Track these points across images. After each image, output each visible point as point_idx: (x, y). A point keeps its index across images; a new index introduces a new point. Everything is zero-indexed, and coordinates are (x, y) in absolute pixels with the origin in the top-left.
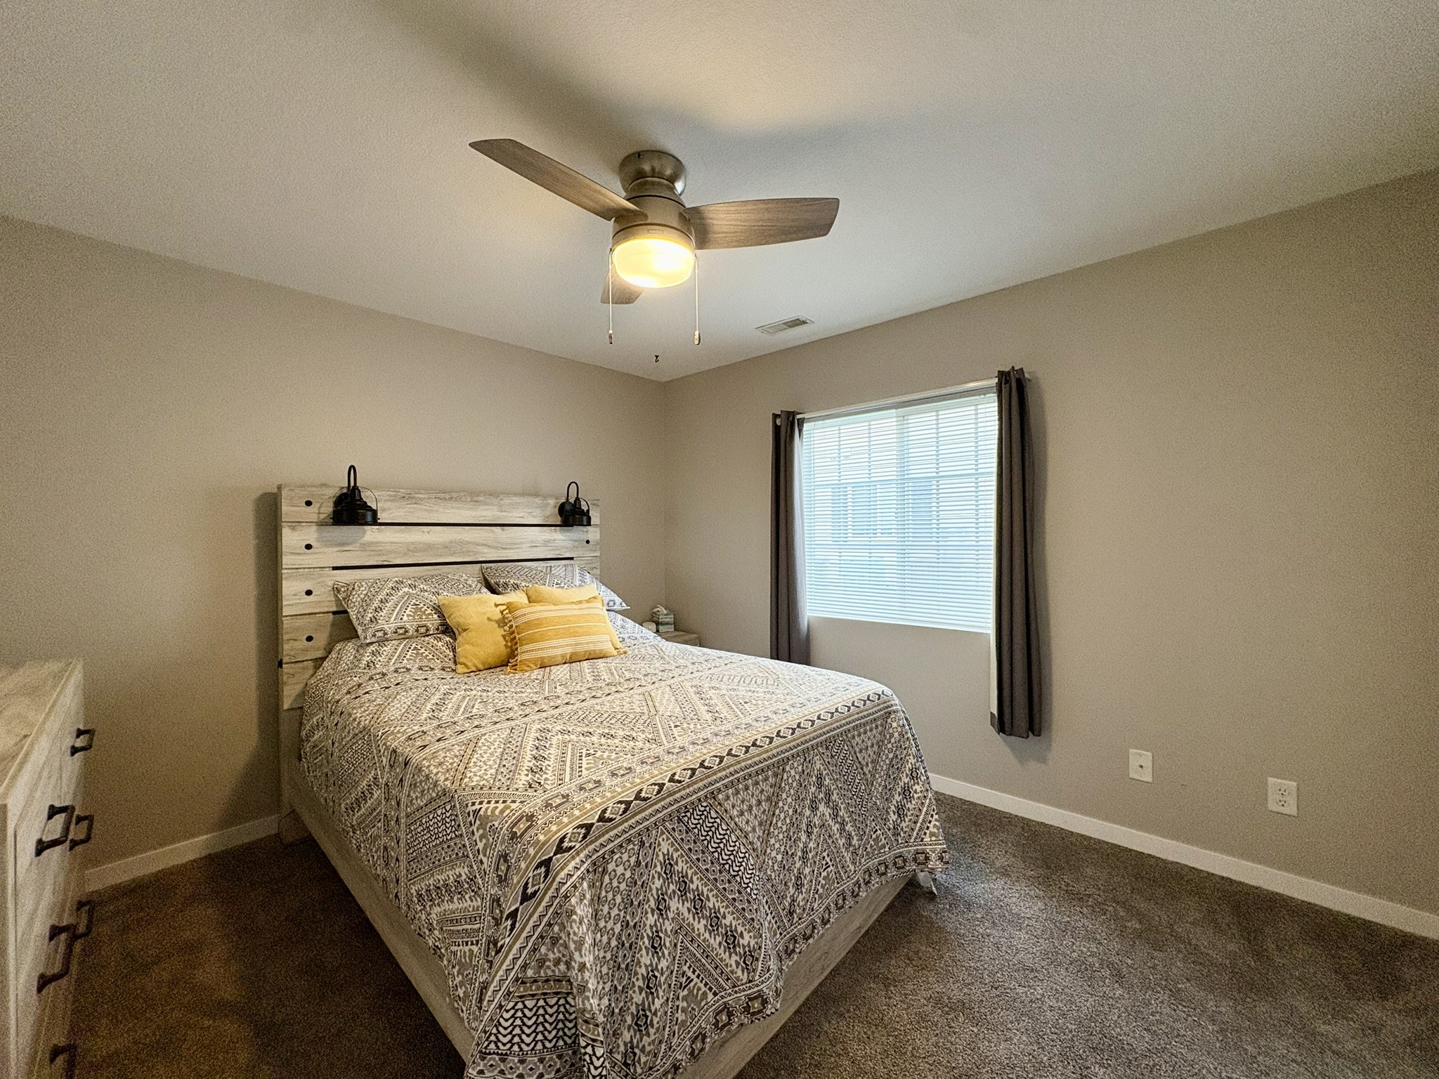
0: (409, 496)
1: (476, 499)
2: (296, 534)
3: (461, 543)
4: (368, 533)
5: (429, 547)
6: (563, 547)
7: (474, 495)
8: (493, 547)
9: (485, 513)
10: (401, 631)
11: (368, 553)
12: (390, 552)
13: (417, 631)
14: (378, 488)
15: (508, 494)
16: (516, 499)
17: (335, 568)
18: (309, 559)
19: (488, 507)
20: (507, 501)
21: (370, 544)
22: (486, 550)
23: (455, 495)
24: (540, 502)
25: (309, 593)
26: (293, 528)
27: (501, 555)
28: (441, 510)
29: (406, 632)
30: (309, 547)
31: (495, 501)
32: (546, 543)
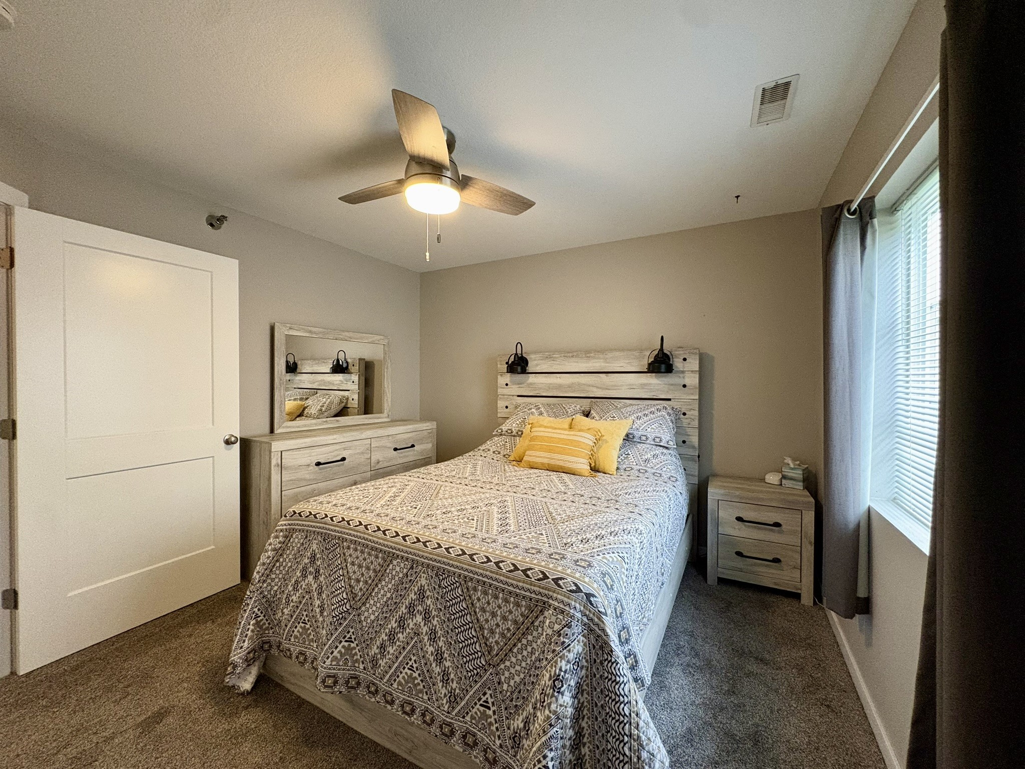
0: (549, 354)
1: (588, 355)
2: (502, 378)
3: (579, 384)
4: (531, 378)
5: (559, 387)
6: (658, 390)
7: (587, 353)
8: (600, 388)
9: (595, 364)
10: (509, 431)
11: (530, 389)
12: (541, 388)
13: (517, 433)
14: (535, 353)
15: (611, 350)
16: (617, 354)
17: (518, 396)
18: (506, 391)
19: (596, 360)
20: (610, 355)
21: (531, 384)
22: (595, 389)
23: (575, 354)
24: (637, 354)
25: (507, 407)
26: (501, 375)
27: (606, 393)
28: (567, 364)
29: (512, 432)
30: (507, 385)
31: (601, 356)
32: (643, 386)
